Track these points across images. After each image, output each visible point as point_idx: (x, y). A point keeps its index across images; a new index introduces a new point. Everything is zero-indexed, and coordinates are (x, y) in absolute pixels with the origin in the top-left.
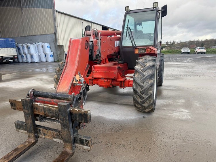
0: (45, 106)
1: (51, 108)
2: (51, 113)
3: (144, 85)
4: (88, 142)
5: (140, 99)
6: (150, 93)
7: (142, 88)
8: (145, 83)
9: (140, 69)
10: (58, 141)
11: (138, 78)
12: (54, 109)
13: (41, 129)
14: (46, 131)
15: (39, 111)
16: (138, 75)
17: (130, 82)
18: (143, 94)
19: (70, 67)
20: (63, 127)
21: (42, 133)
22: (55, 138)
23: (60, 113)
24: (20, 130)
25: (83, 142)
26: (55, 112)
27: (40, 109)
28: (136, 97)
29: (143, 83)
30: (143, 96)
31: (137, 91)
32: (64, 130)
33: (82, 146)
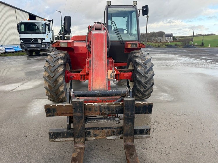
0: (102, 104)
1: (111, 105)
2: (109, 110)
3: (148, 76)
4: (148, 130)
5: (144, 89)
6: (152, 82)
7: (146, 79)
8: (148, 74)
9: (142, 62)
10: (113, 139)
11: (142, 70)
12: (115, 105)
13: (92, 131)
14: (97, 132)
15: (92, 111)
16: (141, 68)
17: (125, 75)
18: (146, 84)
19: (97, 62)
20: (127, 121)
21: (92, 134)
22: (109, 136)
23: (126, 108)
24: (56, 140)
25: (143, 132)
26: (115, 109)
27: (94, 109)
28: (140, 87)
29: (147, 74)
30: (146, 85)
31: (141, 82)
32: (128, 124)
33: (141, 136)
